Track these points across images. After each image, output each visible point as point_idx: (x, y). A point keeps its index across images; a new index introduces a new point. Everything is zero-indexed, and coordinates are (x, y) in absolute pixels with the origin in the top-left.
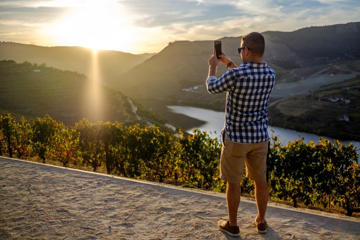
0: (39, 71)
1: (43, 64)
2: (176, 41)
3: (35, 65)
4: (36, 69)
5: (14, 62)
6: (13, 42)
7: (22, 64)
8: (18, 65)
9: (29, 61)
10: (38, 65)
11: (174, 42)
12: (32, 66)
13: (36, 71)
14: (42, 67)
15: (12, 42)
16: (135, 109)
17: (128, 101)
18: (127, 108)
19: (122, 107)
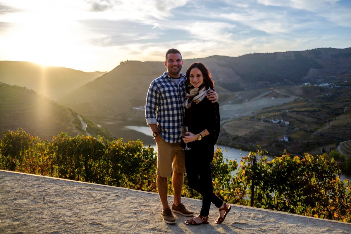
2: (128, 60)
11: (126, 61)
16: (85, 126)
17: (78, 118)
18: (76, 125)
19: (71, 124)
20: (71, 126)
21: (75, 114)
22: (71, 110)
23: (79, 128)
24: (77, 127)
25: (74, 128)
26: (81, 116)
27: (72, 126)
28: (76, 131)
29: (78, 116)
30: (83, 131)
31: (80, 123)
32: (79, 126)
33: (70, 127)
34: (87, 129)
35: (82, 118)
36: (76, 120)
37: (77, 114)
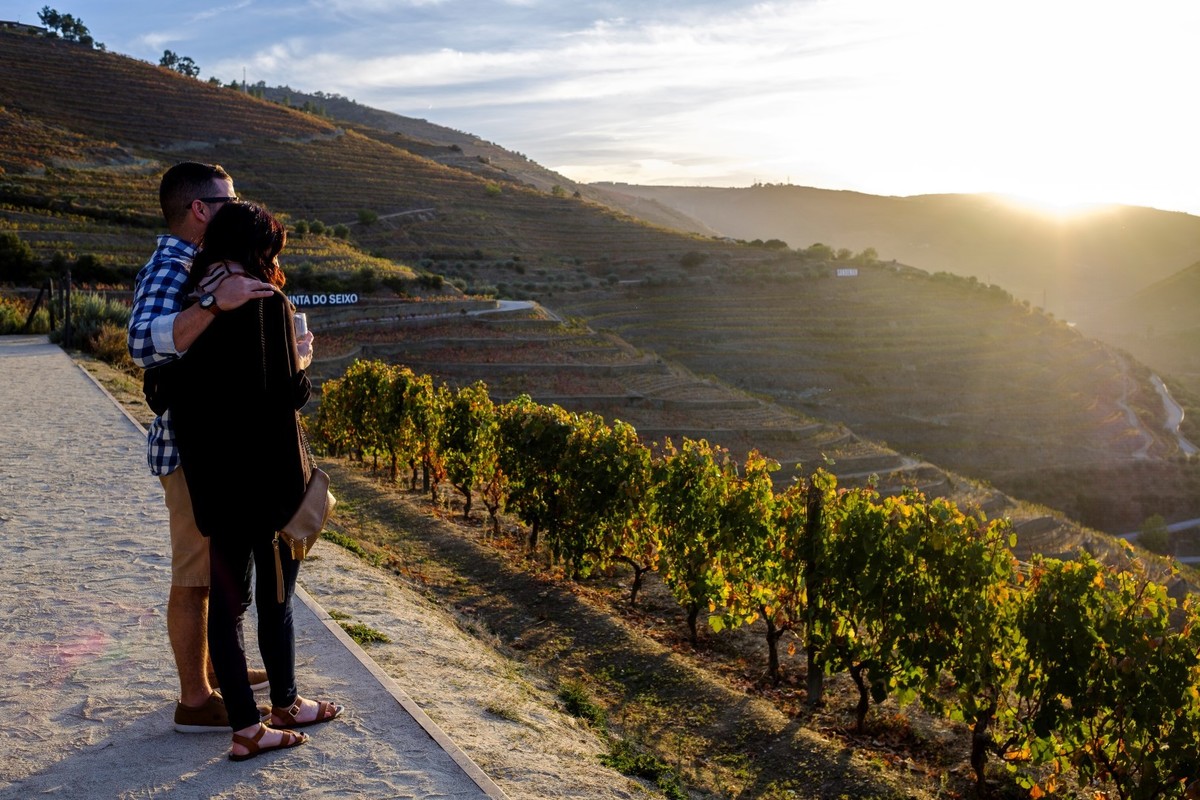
0: (853, 272)
1: (869, 252)
3: (845, 254)
4: (843, 267)
5: (783, 245)
6: (795, 184)
7: (804, 251)
8: (794, 254)
9: (825, 243)
10: (853, 256)
12: (834, 258)
13: (842, 273)
14: (866, 263)
15: (790, 186)
16: (1176, 417)
17: (1153, 387)
18: (1143, 411)
19: (1124, 406)
20: (1120, 413)
21: (1142, 373)
22: (1128, 357)
23: (1154, 420)
24: (1144, 418)
25: (1133, 421)
26: (1165, 381)
27: (1125, 413)
28: (1137, 432)
29: (1153, 379)
30: (1168, 433)
31: (1157, 406)
32: (1150, 413)
33: (1115, 417)
34: (1183, 427)
35: (1169, 388)
36: (1144, 391)
37: (1148, 372)
